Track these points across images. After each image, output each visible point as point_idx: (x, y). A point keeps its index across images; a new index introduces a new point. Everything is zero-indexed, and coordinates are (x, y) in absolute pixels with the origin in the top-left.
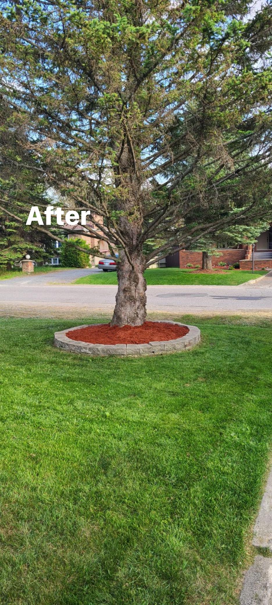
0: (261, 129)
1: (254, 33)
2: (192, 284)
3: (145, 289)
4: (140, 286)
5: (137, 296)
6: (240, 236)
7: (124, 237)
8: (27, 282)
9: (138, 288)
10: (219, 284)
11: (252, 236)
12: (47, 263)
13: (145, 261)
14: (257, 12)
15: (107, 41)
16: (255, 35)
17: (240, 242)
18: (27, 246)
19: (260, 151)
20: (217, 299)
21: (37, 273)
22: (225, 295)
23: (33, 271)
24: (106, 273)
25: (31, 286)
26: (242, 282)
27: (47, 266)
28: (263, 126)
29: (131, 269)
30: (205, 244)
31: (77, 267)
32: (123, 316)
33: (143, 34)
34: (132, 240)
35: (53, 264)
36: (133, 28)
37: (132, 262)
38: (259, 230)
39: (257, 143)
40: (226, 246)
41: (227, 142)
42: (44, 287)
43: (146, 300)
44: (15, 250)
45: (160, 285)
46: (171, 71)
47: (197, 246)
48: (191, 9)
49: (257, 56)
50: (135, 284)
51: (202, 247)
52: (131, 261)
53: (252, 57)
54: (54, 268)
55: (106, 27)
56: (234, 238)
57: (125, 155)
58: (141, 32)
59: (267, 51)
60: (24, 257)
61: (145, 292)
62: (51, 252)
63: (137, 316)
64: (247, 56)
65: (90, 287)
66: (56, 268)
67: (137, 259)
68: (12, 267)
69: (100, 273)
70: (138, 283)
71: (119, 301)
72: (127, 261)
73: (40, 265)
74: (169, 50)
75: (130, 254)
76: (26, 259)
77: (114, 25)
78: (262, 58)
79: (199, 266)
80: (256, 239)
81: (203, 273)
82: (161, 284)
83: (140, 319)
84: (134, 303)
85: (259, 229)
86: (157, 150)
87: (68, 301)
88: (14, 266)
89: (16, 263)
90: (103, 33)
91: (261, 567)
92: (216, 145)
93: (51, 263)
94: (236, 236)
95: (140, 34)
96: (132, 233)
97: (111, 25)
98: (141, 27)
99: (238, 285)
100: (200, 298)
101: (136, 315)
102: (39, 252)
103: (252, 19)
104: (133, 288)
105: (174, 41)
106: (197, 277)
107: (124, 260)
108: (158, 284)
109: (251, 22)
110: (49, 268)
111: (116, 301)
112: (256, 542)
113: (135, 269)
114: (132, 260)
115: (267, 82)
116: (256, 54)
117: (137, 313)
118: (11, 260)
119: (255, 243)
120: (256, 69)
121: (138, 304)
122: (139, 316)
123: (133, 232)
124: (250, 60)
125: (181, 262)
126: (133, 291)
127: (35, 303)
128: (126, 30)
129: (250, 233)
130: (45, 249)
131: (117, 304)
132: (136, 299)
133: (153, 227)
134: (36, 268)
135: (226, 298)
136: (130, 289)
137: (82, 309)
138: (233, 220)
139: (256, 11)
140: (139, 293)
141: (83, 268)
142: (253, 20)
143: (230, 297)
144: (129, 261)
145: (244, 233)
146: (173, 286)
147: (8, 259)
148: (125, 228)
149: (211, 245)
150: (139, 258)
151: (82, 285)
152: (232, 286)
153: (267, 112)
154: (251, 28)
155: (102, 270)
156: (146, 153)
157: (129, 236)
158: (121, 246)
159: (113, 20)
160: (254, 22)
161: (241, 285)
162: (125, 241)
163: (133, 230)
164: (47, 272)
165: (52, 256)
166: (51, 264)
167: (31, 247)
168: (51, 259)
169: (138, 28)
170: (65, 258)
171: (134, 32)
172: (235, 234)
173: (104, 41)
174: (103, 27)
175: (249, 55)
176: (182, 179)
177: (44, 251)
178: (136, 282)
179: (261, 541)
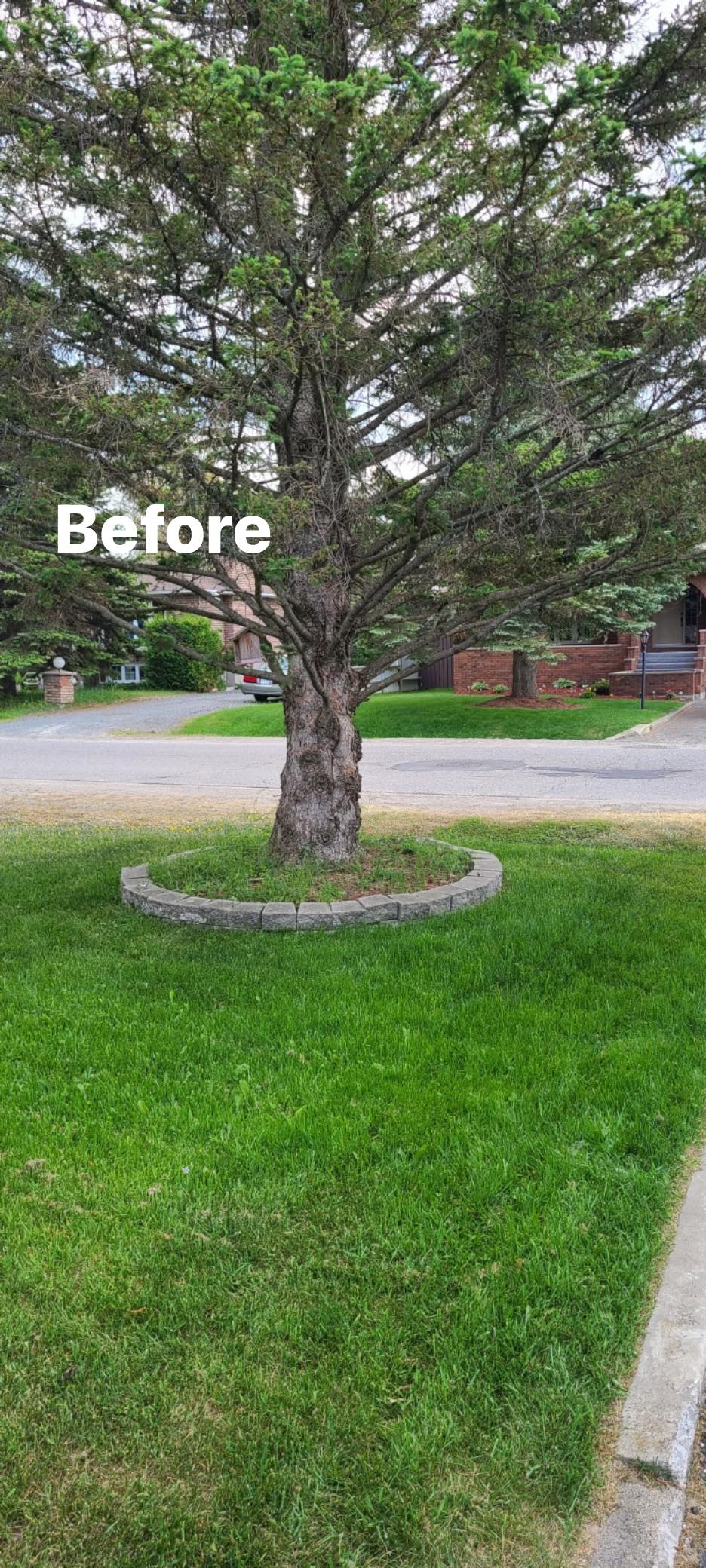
0: (656, 346)
1: (641, 92)
2: (485, 736)
3: (358, 757)
4: (344, 747)
5: (335, 774)
6: (610, 610)
7: (301, 621)
8: (54, 728)
9: (338, 754)
10: (553, 736)
11: (643, 612)
12: (109, 679)
13: (357, 683)
14: (648, 39)
15: (251, 120)
16: (643, 97)
17: (611, 626)
18: (57, 634)
19: (654, 401)
20: (550, 775)
21: (82, 705)
22: (571, 766)
23: (71, 699)
24: (264, 705)
25: (66, 740)
26: (614, 732)
27: (109, 686)
28: (662, 337)
29: (321, 704)
30: (519, 630)
31: (187, 690)
32: (299, 826)
33: (346, 100)
34: (324, 628)
35: (124, 681)
36: (322, 85)
37: (324, 688)
38: (659, 597)
39: (648, 381)
40: (575, 635)
41: (568, 379)
42: (100, 741)
43: (360, 786)
44: (25, 647)
45: (402, 739)
46: (423, 193)
47: (499, 637)
48: (472, 37)
49: (649, 151)
50: (332, 742)
51: (511, 638)
52: (319, 684)
53: (636, 152)
54: (127, 693)
55: (249, 82)
56: (595, 616)
57: (304, 410)
58: (341, 95)
59: (675, 138)
60: (50, 663)
61: (359, 764)
62: (119, 649)
63: (337, 827)
64: (625, 150)
65: (220, 743)
66: (134, 693)
67: (336, 679)
68: (19, 688)
69: (248, 705)
70: (338, 742)
71: (289, 789)
72: (309, 684)
73: (92, 683)
74: (414, 141)
75: (319, 665)
76: (53, 667)
77: (270, 74)
78: (662, 156)
79: (505, 688)
80: (651, 619)
81: (514, 707)
82: (404, 736)
83: (344, 834)
84: (330, 793)
85: (661, 592)
86: (392, 392)
87: (162, 781)
88: (23, 686)
89: (28, 677)
90: (241, 98)
91: (640, 1516)
92: (538, 386)
93: (120, 678)
94: (599, 611)
95: (338, 100)
96: (325, 612)
97: (263, 74)
98: (341, 83)
99: (604, 737)
100: (505, 772)
101: (333, 825)
102: (90, 650)
103: (636, 54)
104: (326, 754)
105: (429, 119)
106: (499, 718)
107: (302, 682)
108: (398, 735)
109: (634, 63)
110: (113, 692)
111: (282, 787)
112: (626, 1447)
113: (331, 706)
114: (322, 682)
115: (671, 228)
116: (646, 144)
117: (336, 819)
118: (14, 670)
119: (649, 630)
120: (648, 186)
121: (338, 795)
122: (342, 827)
123: (327, 608)
124: (633, 161)
125: (458, 677)
126: (326, 763)
127: (75, 784)
128: (303, 89)
129: (639, 604)
130: (105, 642)
131: (284, 796)
132: (333, 784)
133: (379, 595)
134: (80, 690)
135: (573, 772)
136: (318, 756)
137: (199, 804)
138: (586, 578)
139: (646, 34)
140: (341, 768)
141: (202, 691)
142: (639, 59)
143: (583, 771)
144: (314, 684)
145: (621, 604)
146: (437, 739)
147: (8, 669)
148: (304, 599)
149: (534, 633)
150: (342, 675)
151: (199, 737)
152: (589, 742)
153: (675, 297)
154: (633, 78)
155: (252, 697)
156: (362, 401)
157: (314, 620)
158: (292, 645)
159: (268, 62)
160: (643, 62)
161: (613, 738)
162: (305, 630)
163: (326, 602)
164: (109, 701)
165: (121, 661)
166: (119, 682)
167: (68, 637)
168: (119, 669)
169: (333, 83)
170: (156, 665)
171: (323, 96)
172: (598, 607)
173: (243, 119)
174: (241, 82)
175: (630, 148)
176: (452, 472)
177: (103, 646)
178: (333, 738)
179: (642, 1446)
